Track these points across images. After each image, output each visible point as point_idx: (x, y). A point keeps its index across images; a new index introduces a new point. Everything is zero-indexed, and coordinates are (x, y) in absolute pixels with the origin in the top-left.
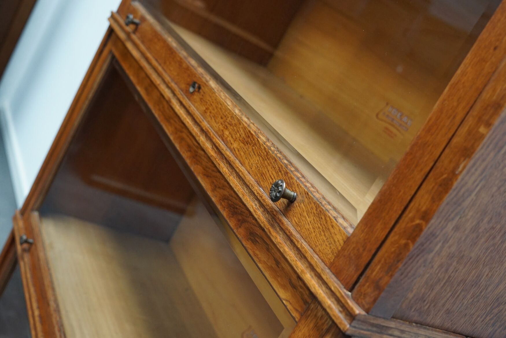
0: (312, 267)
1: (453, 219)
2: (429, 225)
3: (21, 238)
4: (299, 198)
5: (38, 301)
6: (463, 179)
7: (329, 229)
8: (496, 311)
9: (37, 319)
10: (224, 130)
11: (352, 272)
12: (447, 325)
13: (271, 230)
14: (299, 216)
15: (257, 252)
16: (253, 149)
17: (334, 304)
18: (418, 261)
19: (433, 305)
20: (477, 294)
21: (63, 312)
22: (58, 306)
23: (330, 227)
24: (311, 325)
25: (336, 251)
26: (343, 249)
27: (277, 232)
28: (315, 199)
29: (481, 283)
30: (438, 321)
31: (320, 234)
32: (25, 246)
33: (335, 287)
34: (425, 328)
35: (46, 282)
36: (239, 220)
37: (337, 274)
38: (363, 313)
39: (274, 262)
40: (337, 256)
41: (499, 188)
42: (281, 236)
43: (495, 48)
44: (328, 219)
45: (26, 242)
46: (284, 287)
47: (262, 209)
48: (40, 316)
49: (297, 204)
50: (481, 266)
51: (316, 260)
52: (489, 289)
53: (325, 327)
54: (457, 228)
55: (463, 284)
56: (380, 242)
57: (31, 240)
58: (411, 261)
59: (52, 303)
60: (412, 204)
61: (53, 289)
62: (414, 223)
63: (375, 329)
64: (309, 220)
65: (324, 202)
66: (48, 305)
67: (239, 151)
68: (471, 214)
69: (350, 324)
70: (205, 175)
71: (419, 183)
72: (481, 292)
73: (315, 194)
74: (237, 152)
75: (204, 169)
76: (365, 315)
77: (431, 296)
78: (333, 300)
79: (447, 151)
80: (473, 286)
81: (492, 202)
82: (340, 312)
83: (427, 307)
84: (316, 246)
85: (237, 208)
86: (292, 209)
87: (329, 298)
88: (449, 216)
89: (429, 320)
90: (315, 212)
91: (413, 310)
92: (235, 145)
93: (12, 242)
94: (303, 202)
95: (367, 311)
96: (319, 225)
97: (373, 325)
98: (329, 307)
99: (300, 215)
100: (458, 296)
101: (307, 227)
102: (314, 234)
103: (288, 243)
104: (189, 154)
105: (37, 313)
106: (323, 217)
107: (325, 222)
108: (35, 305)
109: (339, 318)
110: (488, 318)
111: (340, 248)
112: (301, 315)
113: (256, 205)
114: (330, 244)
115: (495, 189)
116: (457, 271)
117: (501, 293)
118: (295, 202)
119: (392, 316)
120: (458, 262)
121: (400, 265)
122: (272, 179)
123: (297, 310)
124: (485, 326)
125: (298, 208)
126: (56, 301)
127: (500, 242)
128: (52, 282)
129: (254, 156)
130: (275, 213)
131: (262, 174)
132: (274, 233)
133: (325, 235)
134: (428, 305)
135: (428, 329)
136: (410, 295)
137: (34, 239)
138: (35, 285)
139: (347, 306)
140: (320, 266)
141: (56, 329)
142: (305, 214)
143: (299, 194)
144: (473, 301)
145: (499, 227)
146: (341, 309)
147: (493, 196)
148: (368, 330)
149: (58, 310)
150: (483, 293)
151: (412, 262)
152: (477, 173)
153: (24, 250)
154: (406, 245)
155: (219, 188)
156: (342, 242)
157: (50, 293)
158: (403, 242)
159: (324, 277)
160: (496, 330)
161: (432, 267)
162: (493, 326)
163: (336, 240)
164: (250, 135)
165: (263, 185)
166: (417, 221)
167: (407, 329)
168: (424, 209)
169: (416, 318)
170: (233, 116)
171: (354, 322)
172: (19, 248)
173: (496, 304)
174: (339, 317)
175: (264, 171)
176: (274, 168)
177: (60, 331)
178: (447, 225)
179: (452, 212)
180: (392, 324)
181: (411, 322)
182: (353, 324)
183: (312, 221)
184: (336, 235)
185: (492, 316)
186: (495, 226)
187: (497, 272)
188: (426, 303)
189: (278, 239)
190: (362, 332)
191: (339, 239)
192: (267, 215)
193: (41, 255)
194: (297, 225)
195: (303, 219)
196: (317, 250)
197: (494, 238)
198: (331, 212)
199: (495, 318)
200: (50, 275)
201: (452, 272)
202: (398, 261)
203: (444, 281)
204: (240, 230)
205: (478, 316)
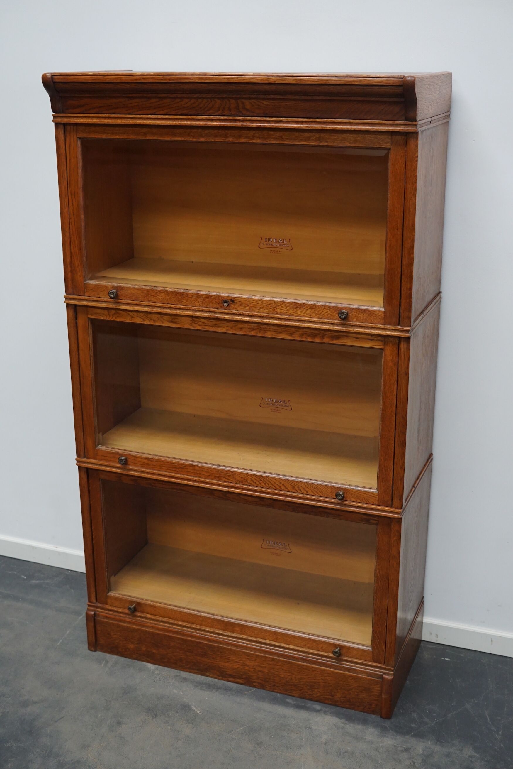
0: (378, 329)
4: (349, 312)
7: (373, 314)
10: (275, 310)
11: (395, 320)
13: (348, 329)
14: (355, 317)
15: (343, 341)
16: (304, 308)
24: (391, 345)
25: (383, 319)
28: (356, 308)
31: (371, 317)
36: (320, 337)
37: (390, 324)
39: (355, 339)
40: (385, 319)
43: (397, 229)
44: (370, 311)
51: (379, 326)
53: (397, 342)
60: (403, 289)
64: (362, 316)
67: (295, 313)
70: (277, 333)
71: (400, 281)
74: (295, 314)
75: (275, 331)
78: (395, 331)
79: (403, 267)
82: (402, 333)
85: (314, 334)
86: (350, 317)
90: (361, 312)
92: (290, 312)
94: (352, 312)
96: (368, 315)
98: (397, 334)
101: (362, 318)
102: (367, 319)
104: (254, 331)
106: (367, 312)
107: (369, 313)
109: (404, 335)
111: (384, 316)
112: (384, 345)
113: (331, 326)
114: (378, 318)
118: (349, 314)
122: (327, 313)
123: (380, 345)
125: (352, 315)
129: (308, 310)
130: (343, 323)
131: (320, 314)
132: (351, 329)
133: (373, 316)
139: (404, 330)
140: (382, 326)
142: (358, 315)
143: (347, 310)
146: (402, 332)
155: (293, 333)
156: (383, 314)
158: (408, 301)
159: (387, 328)
163: (380, 315)
164: (296, 304)
165: (325, 318)
166: (409, 292)
168: (408, 287)
170: (275, 302)
175: (320, 312)
176: (325, 309)
184: (378, 313)
189: (354, 329)
192: (340, 326)
194: (357, 320)
195: (358, 317)
196: (374, 322)
198: (368, 308)
204: (324, 340)
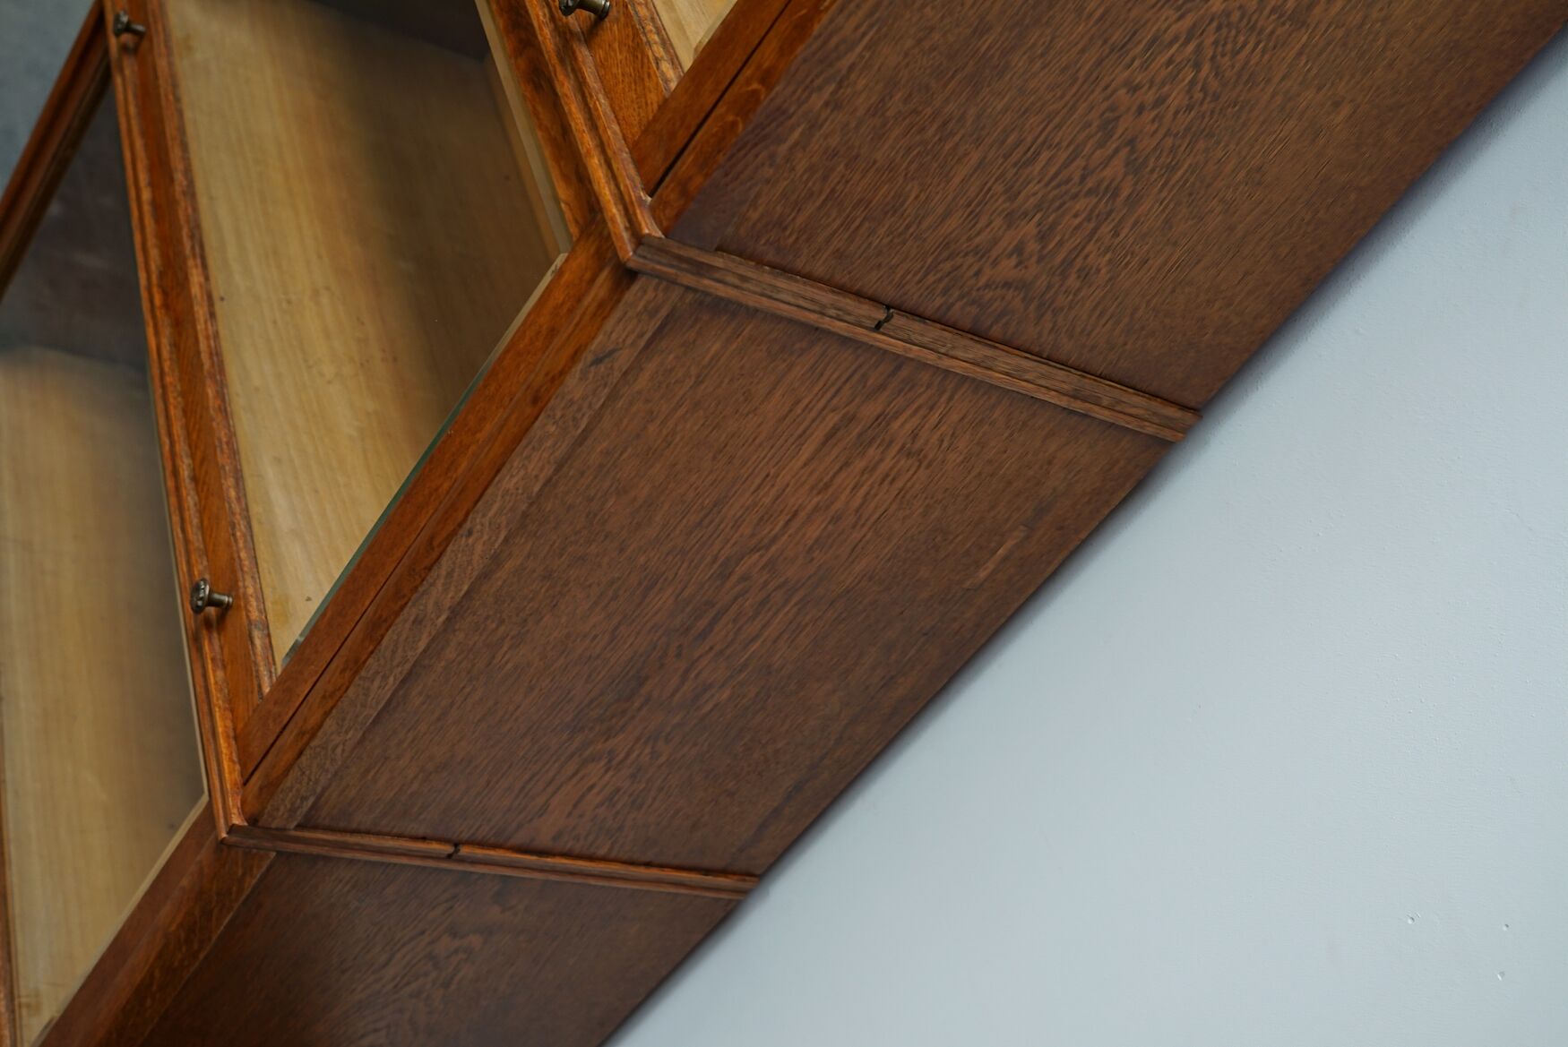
0: (602, 147)
1: (820, 88)
2: (773, 94)
3: (117, 19)
4: (613, 13)
5: (151, 169)
6: (831, 21)
7: (643, 80)
8: (947, 266)
9: (147, 208)
11: (658, 161)
12: (841, 277)
13: (559, 68)
14: (607, 47)
15: (539, 108)
17: (620, 214)
18: (757, 156)
19: (804, 237)
20: (900, 230)
21: (203, 201)
22: (191, 183)
23: (646, 76)
24: (592, 250)
25: (645, 121)
26: (655, 119)
27: (567, 76)
28: (635, 18)
29: (905, 210)
30: (819, 269)
31: (630, 87)
32: (127, 38)
33: (626, 186)
34: (789, 278)
35: (170, 129)
36: (521, 41)
37: (639, 163)
38: (659, 234)
40: (645, 132)
41: (919, 41)
42: (572, 82)
44: (646, 61)
45: (128, 29)
46: (566, 178)
47: (551, 26)
48: (155, 205)
49: (608, 25)
50: (901, 179)
52: (925, 225)
54: (835, 104)
55: (866, 208)
56: (702, 115)
57: (140, 28)
58: (743, 152)
59: (179, 177)
60: (757, 53)
61: (184, 147)
62: (750, 88)
63: (685, 266)
64: (619, 58)
65: (650, 27)
66: (172, 180)
68: (862, 82)
69: (635, 252)
72: (908, 227)
73: (639, 8)
76: (660, 238)
77: (799, 221)
78: (621, 207)
80: (886, 213)
81: (908, 65)
83: (791, 240)
84: (621, 108)
86: (601, 32)
87: (615, 204)
88: (812, 81)
89: (799, 264)
90: (631, 44)
91: (763, 241)
93: (96, 26)
94: (617, 20)
95: (666, 232)
96: (632, 71)
97: (680, 258)
98: (613, 218)
99: (610, 45)
100: (858, 227)
101: (614, 70)
102: (621, 86)
103: (579, 97)
105: (146, 195)
106: (640, 56)
107: (640, 66)
108: (143, 178)
109: (622, 239)
110: (931, 278)
111: (651, 118)
112: (582, 232)
113: (545, 15)
114: (639, 108)
115: (909, 43)
116: (847, 182)
117: (953, 235)
118: (606, 20)
119: (715, 246)
120: (846, 165)
121: (721, 158)
123: (577, 222)
124: (926, 293)
125: (609, 32)
126: (188, 171)
127: (937, 138)
128: (182, 130)
130: (568, 36)
132: (561, 77)
133: (636, 90)
134: (794, 237)
135: (797, 281)
136: (754, 215)
137: (146, 23)
138: (144, 134)
139: (635, 219)
141: (185, 232)
142: (616, 45)
144: (892, 241)
145: (929, 110)
146: (627, 225)
147: (906, 55)
148: (672, 266)
149: (191, 193)
150: (911, 230)
151: (746, 155)
152: (861, 13)
153: (124, 49)
154: (734, 124)
156: (655, 107)
157: (175, 154)
158: (730, 118)
159: (615, 166)
160: (953, 304)
161: (793, 169)
162: (944, 295)
163: (649, 102)
166: (755, 86)
167: (750, 274)
168: (766, 65)
169: (770, 256)
171: (642, 247)
172: (113, 42)
173: (945, 254)
174: (622, 237)
177: (192, 237)
178: (809, 97)
179: (817, 76)
180: (718, 261)
181: (760, 262)
182: (640, 251)
183: (624, 61)
185: (939, 275)
186: (920, 108)
187: (938, 193)
188: (788, 233)
189: (566, 87)
190: (658, 267)
191: (653, 98)
192: (558, 38)
193: (162, 63)
194: (601, 66)
195: (612, 54)
196: (620, 115)
197: (922, 130)
198: (655, 47)
199: (946, 280)
200: (180, 113)
201: (839, 182)
202: (719, 151)
203: (823, 197)
205: (908, 272)
